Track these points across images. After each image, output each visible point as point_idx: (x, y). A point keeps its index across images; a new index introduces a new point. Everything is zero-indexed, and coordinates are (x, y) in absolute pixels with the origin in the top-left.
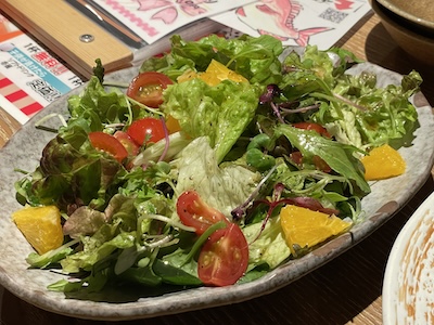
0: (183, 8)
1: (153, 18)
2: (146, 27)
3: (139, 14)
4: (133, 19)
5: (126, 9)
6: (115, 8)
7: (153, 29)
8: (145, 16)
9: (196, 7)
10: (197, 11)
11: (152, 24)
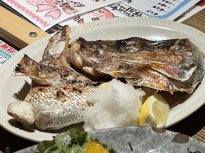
0: (64, 9)
1: (46, 16)
2: (41, 21)
3: (37, 14)
4: (34, 17)
5: (30, 11)
6: (23, 10)
7: (46, 22)
8: (41, 15)
9: (72, 9)
10: (72, 11)
11: (45, 19)
